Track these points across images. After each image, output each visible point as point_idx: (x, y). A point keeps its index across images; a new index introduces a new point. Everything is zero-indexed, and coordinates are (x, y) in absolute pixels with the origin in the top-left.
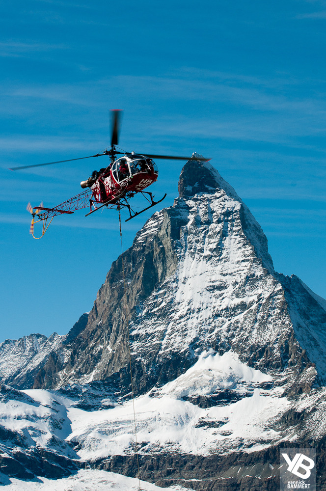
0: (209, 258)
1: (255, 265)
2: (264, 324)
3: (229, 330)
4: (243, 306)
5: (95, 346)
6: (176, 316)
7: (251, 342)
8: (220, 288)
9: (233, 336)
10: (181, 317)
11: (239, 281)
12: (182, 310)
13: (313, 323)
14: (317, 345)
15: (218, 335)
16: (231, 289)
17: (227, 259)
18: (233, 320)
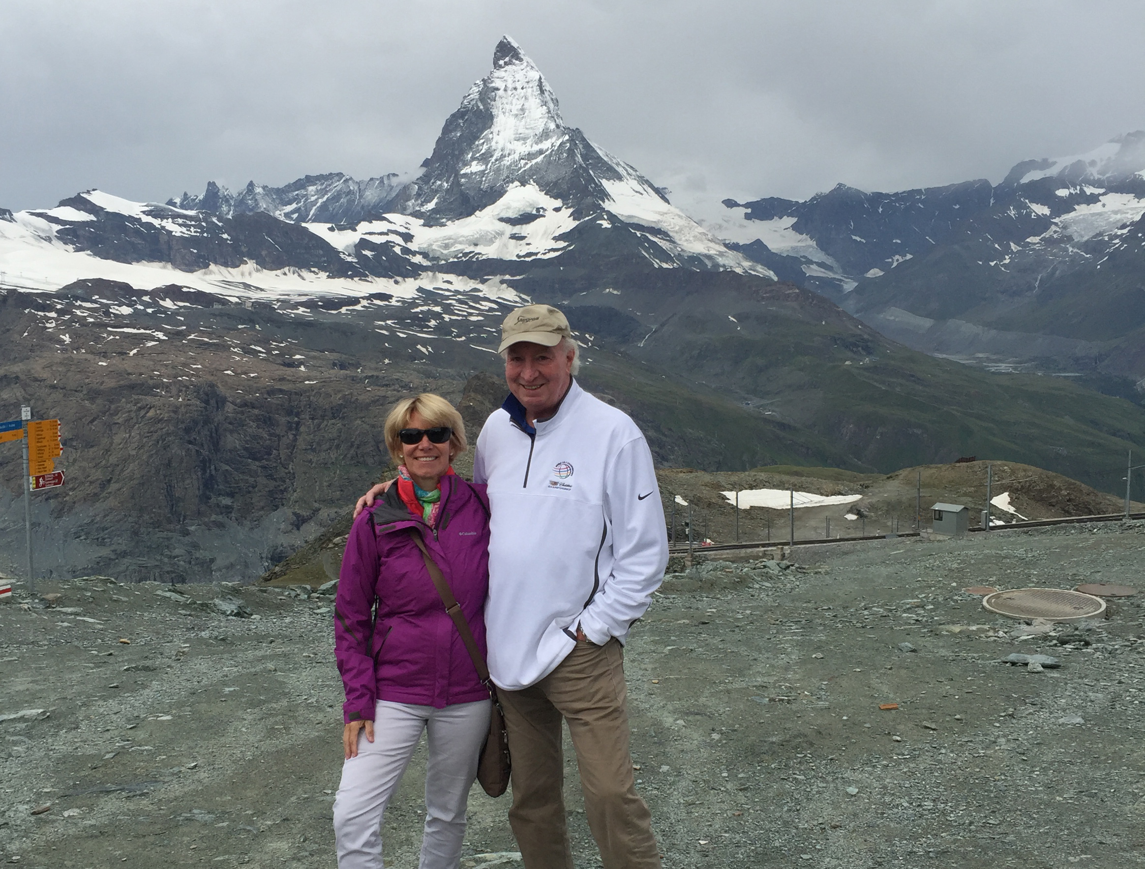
0: (516, 115)
1: (549, 121)
3: (530, 169)
4: (541, 152)
5: (435, 182)
6: (493, 159)
7: (547, 178)
8: (524, 138)
9: (534, 173)
10: (496, 161)
11: (537, 133)
12: (497, 155)
14: (593, 180)
15: (523, 173)
16: (532, 139)
17: (529, 117)
18: (534, 162)
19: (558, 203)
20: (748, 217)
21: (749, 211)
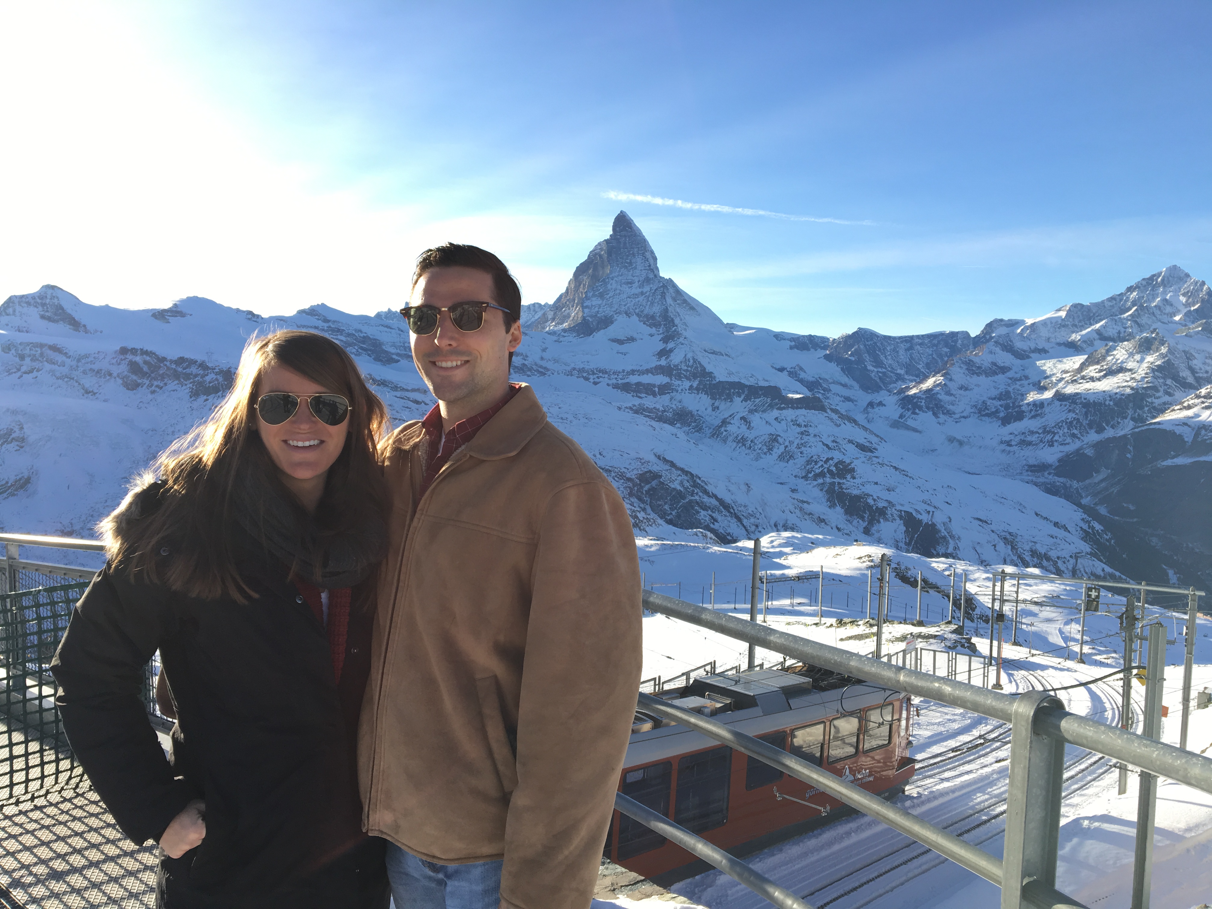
1: (650, 271)
2: (652, 303)
3: (634, 305)
6: (608, 297)
7: (645, 312)
8: (631, 283)
9: (636, 308)
10: (610, 297)
11: (641, 280)
12: (611, 294)
13: (678, 304)
14: (679, 315)
15: (628, 308)
16: (636, 284)
17: (635, 268)
18: (637, 300)
19: (653, 330)
20: (791, 348)
21: (793, 343)
